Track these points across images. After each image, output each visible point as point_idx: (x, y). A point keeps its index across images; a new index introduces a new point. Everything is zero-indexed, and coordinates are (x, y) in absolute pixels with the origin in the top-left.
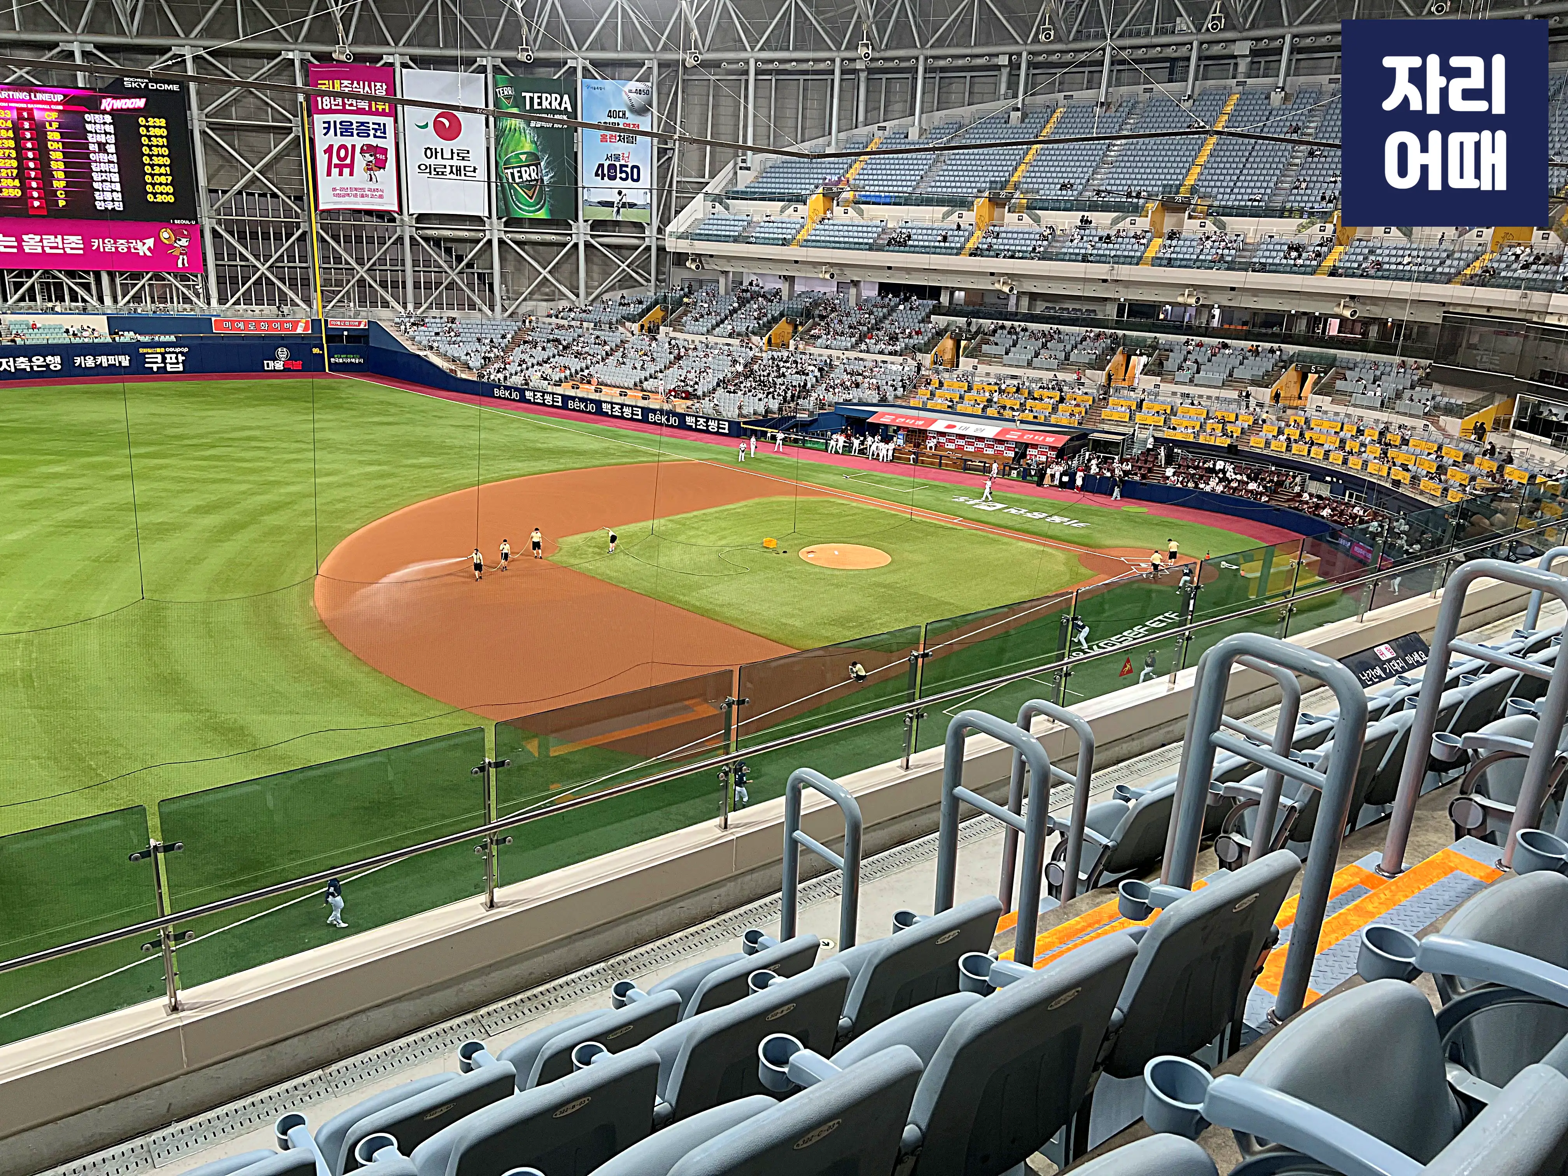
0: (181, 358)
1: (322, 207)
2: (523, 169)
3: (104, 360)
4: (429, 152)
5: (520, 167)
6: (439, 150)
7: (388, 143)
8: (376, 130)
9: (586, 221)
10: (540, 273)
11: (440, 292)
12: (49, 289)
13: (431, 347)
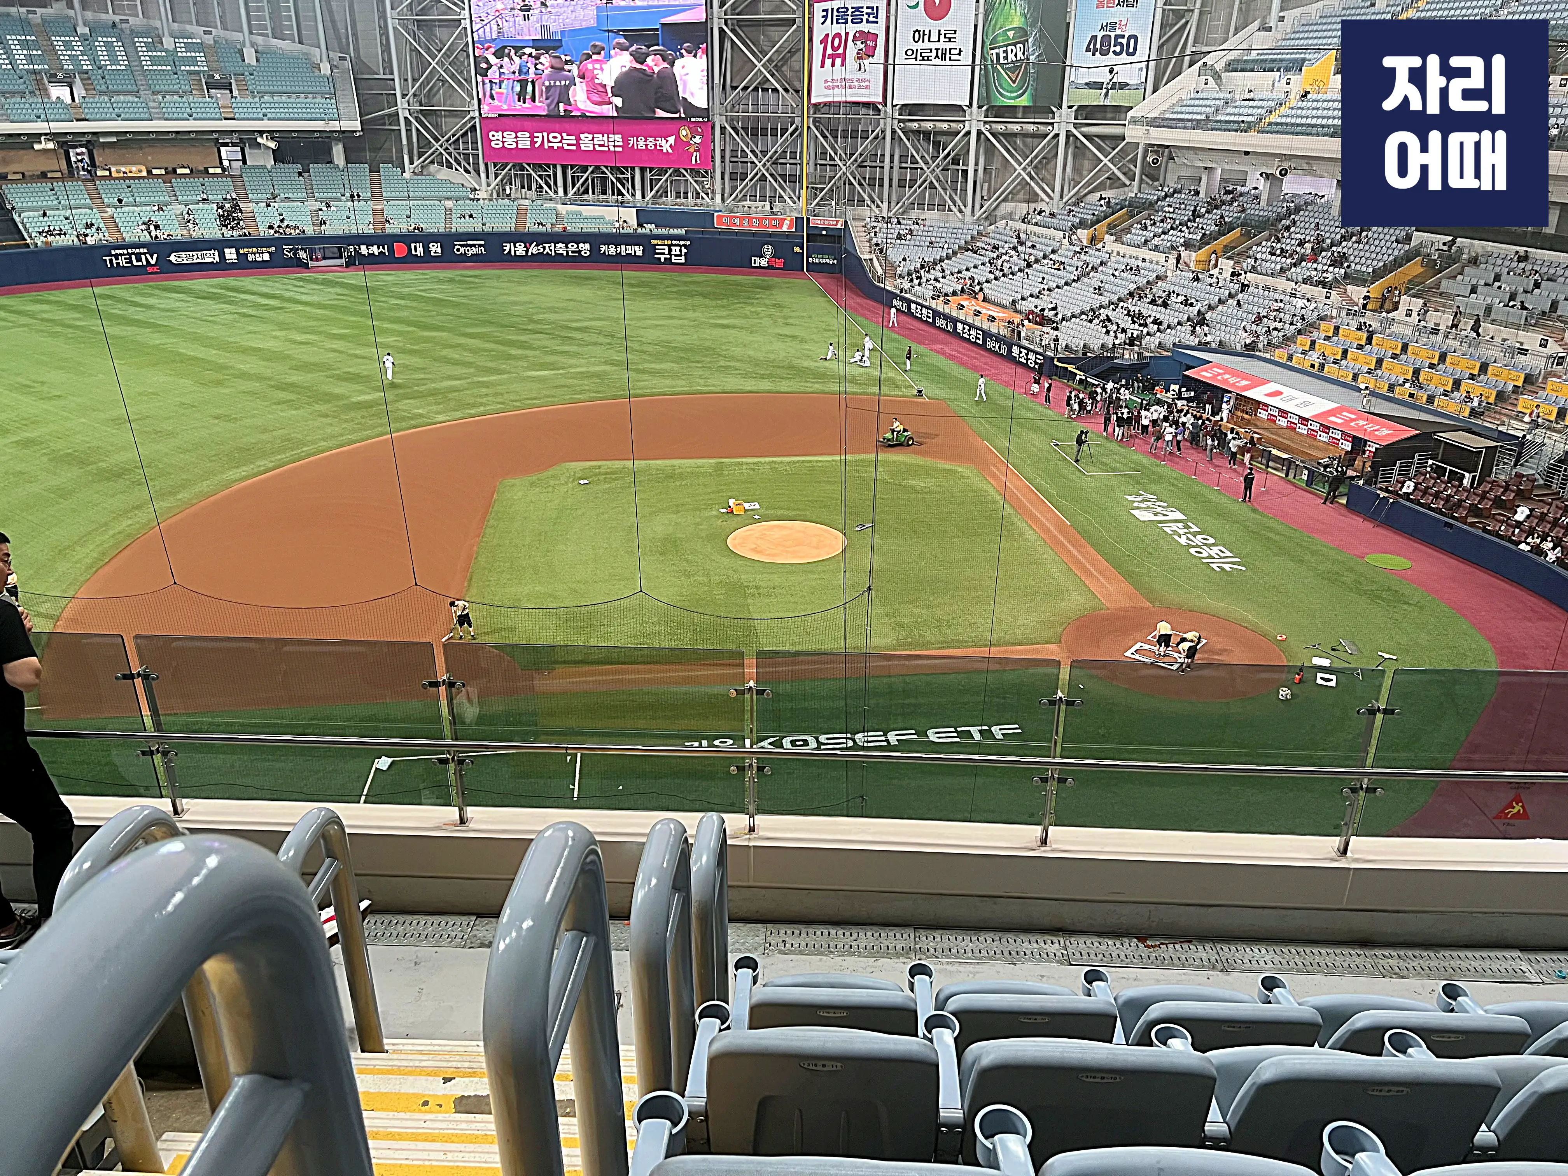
0: (684, 251)
1: (813, 101)
2: (1009, 48)
3: (623, 250)
4: (917, 35)
5: (1007, 46)
6: (927, 32)
8: (868, 14)
9: (1070, 107)
10: (1016, 170)
11: (918, 191)
12: (598, 183)
13: (881, 251)
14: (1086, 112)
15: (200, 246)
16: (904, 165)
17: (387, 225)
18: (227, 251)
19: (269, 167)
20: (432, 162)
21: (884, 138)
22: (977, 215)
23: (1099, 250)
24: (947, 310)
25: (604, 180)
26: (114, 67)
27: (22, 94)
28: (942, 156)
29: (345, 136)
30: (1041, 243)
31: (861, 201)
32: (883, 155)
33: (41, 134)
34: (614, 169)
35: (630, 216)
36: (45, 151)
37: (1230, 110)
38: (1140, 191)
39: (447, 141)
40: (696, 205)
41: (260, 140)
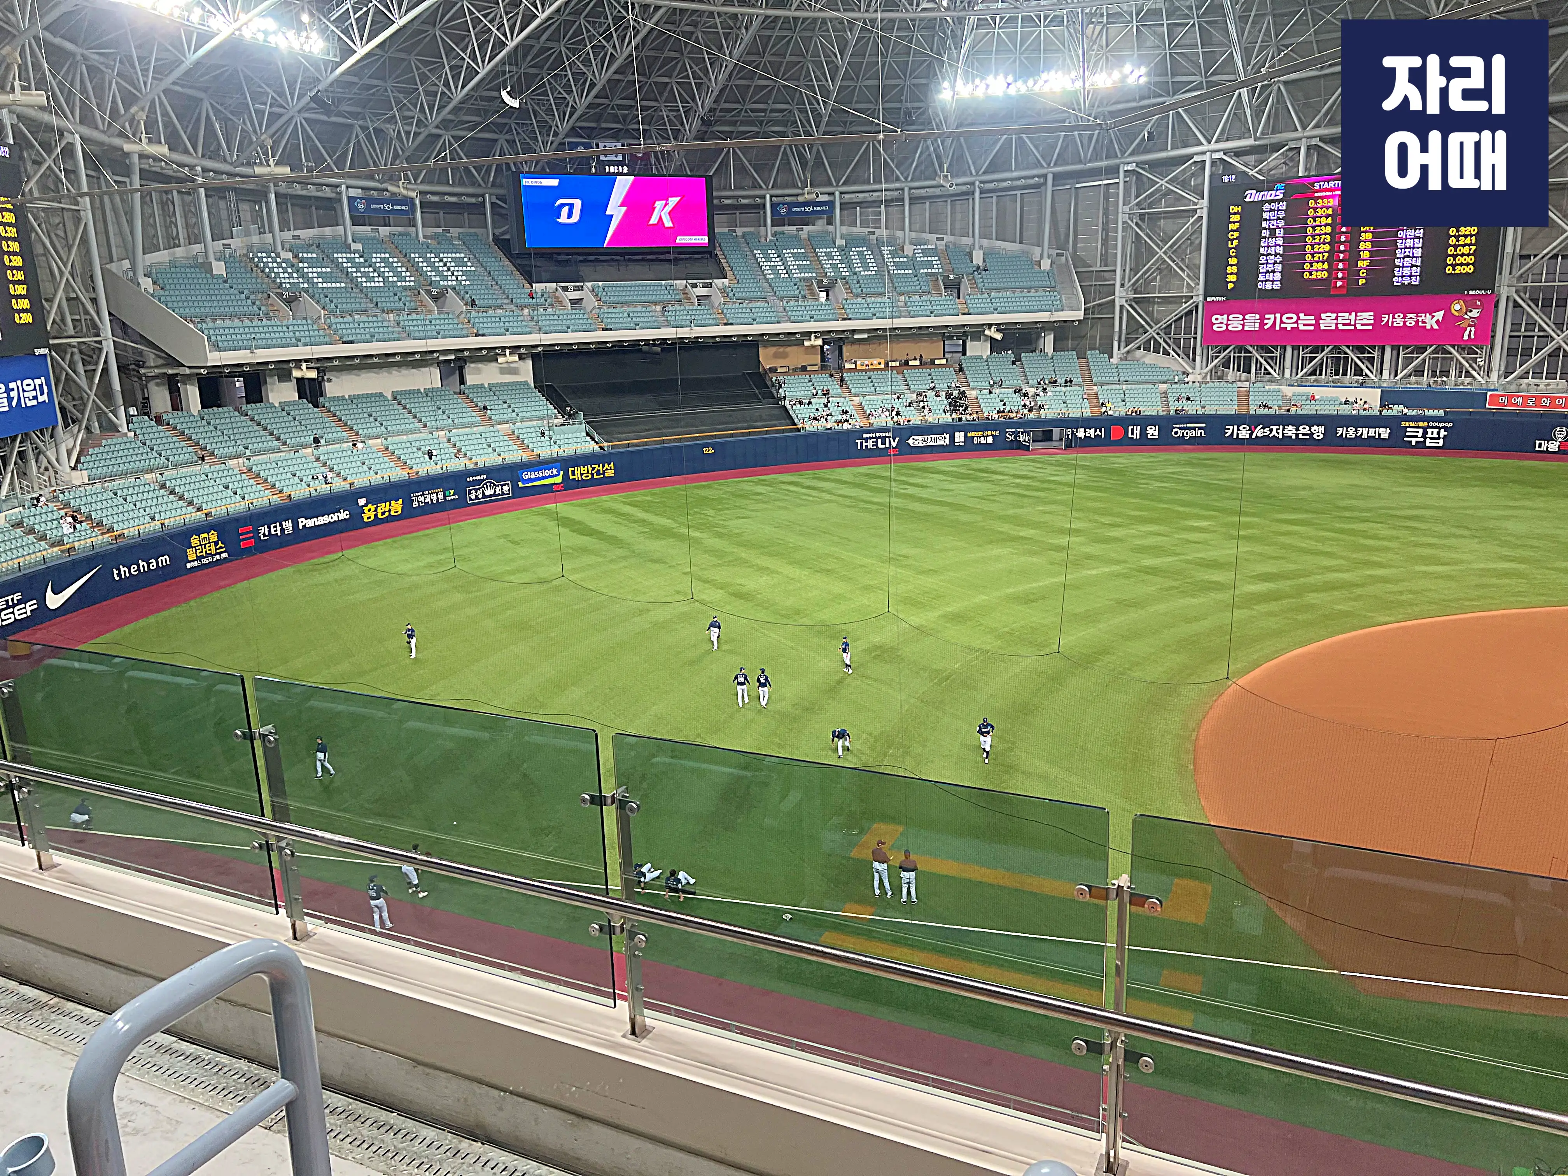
0: (1443, 433)
3: (1364, 432)
15: (934, 430)
17: (1104, 408)
18: (957, 434)
19: (985, 357)
25: (1343, 360)
26: (866, 273)
27: (796, 299)
33: (811, 333)
35: (1373, 397)
36: (812, 346)
39: (1162, 326)
40: (1462, 383)
41: (987, 332)
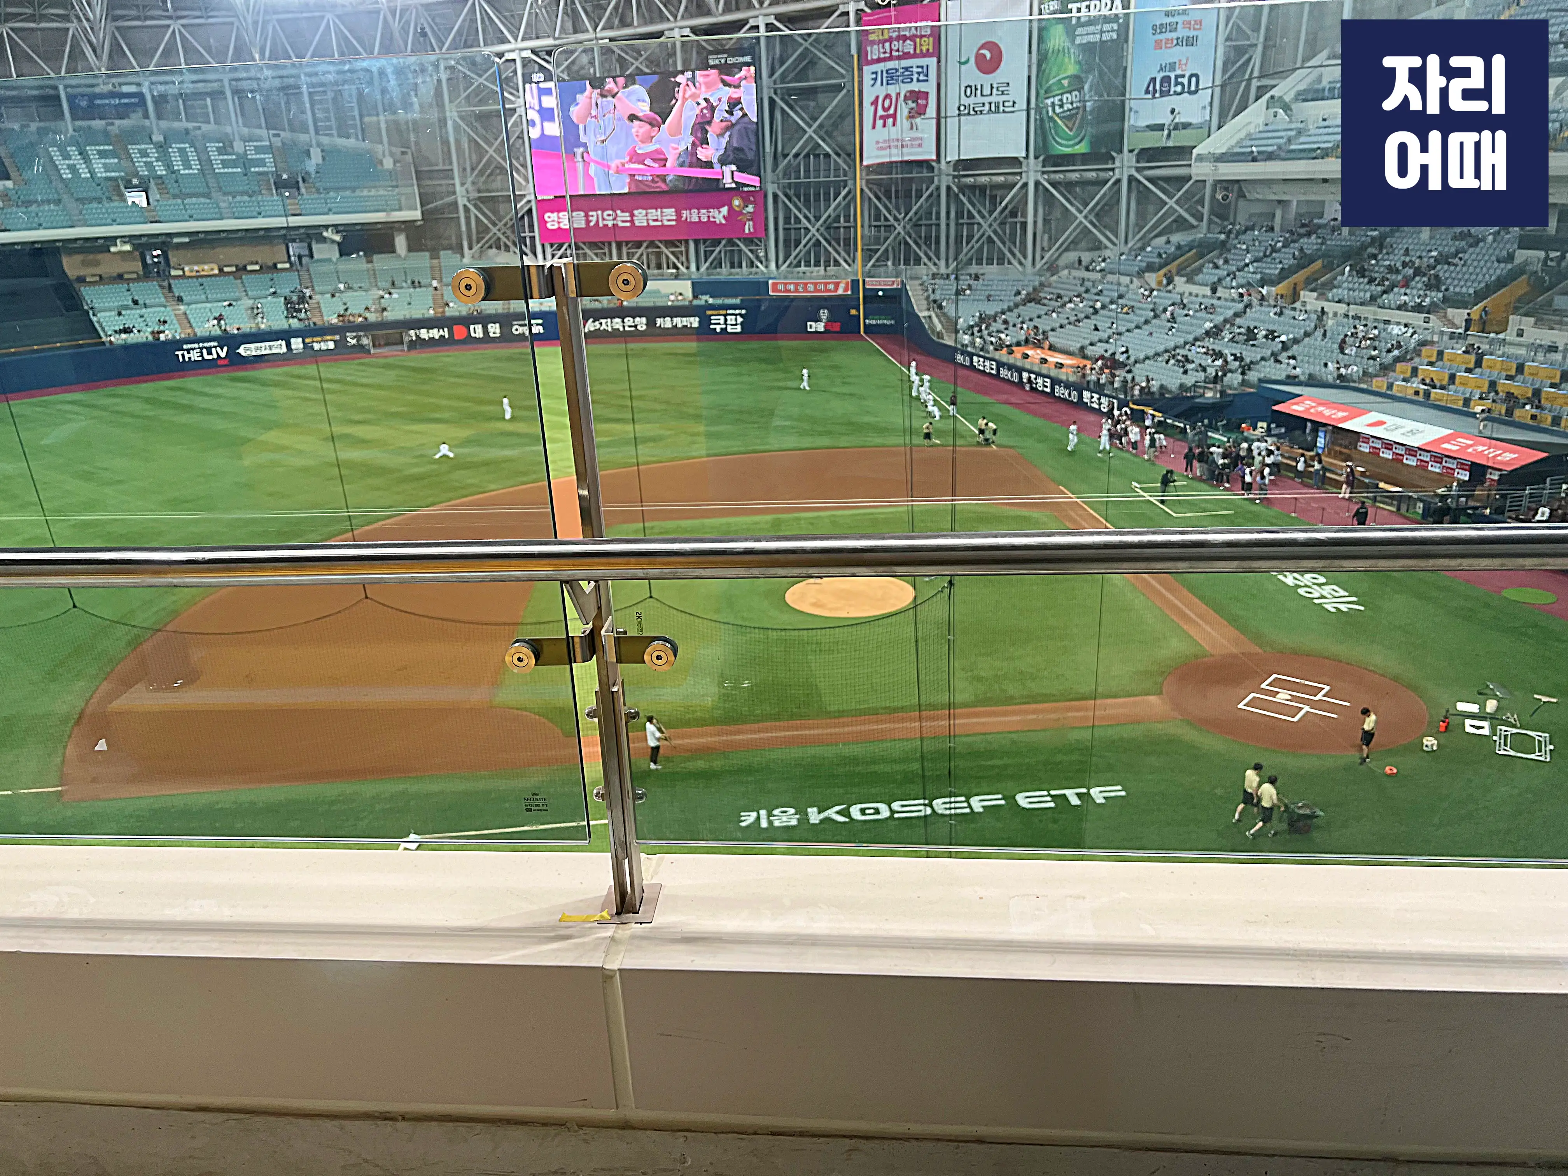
0: (740, 319)
1: (865, 163)
2: (1065, 96)
3: (679, 322)
4: (969, 90)
5: (1062, 94)
6: (979, 87)
7: (930, 87)
8: (919, 73)
9: (1131, 151)
10: (1076, 218)
11: (977, 246)
12: (653, 258)
13: (940, 307)
14: (1148, 155)
15: (267, 337)
16: (961, 221)
17: (447, 308)
18: (293, 340)
19: (334, 260)
20: (491, 247)
21: (939, 196)
22: (1038, 266)
23: (1170, 292)
24: (1011, 359)
25: (659, 255)
26: (187, 171)
27: (99, 200)
28: (999, 209)
29: (407, 226)
30: (1108, 290)
31: (918, 261)
32: (938, 213)
33: (116, 238)
34: (669, 243)
35: (686, 288)
36: (120, 252)
37: (1302, 139)
38: (1209, 231)
39: (505, 225)
40: (751, 273)
41: (325, 234)
